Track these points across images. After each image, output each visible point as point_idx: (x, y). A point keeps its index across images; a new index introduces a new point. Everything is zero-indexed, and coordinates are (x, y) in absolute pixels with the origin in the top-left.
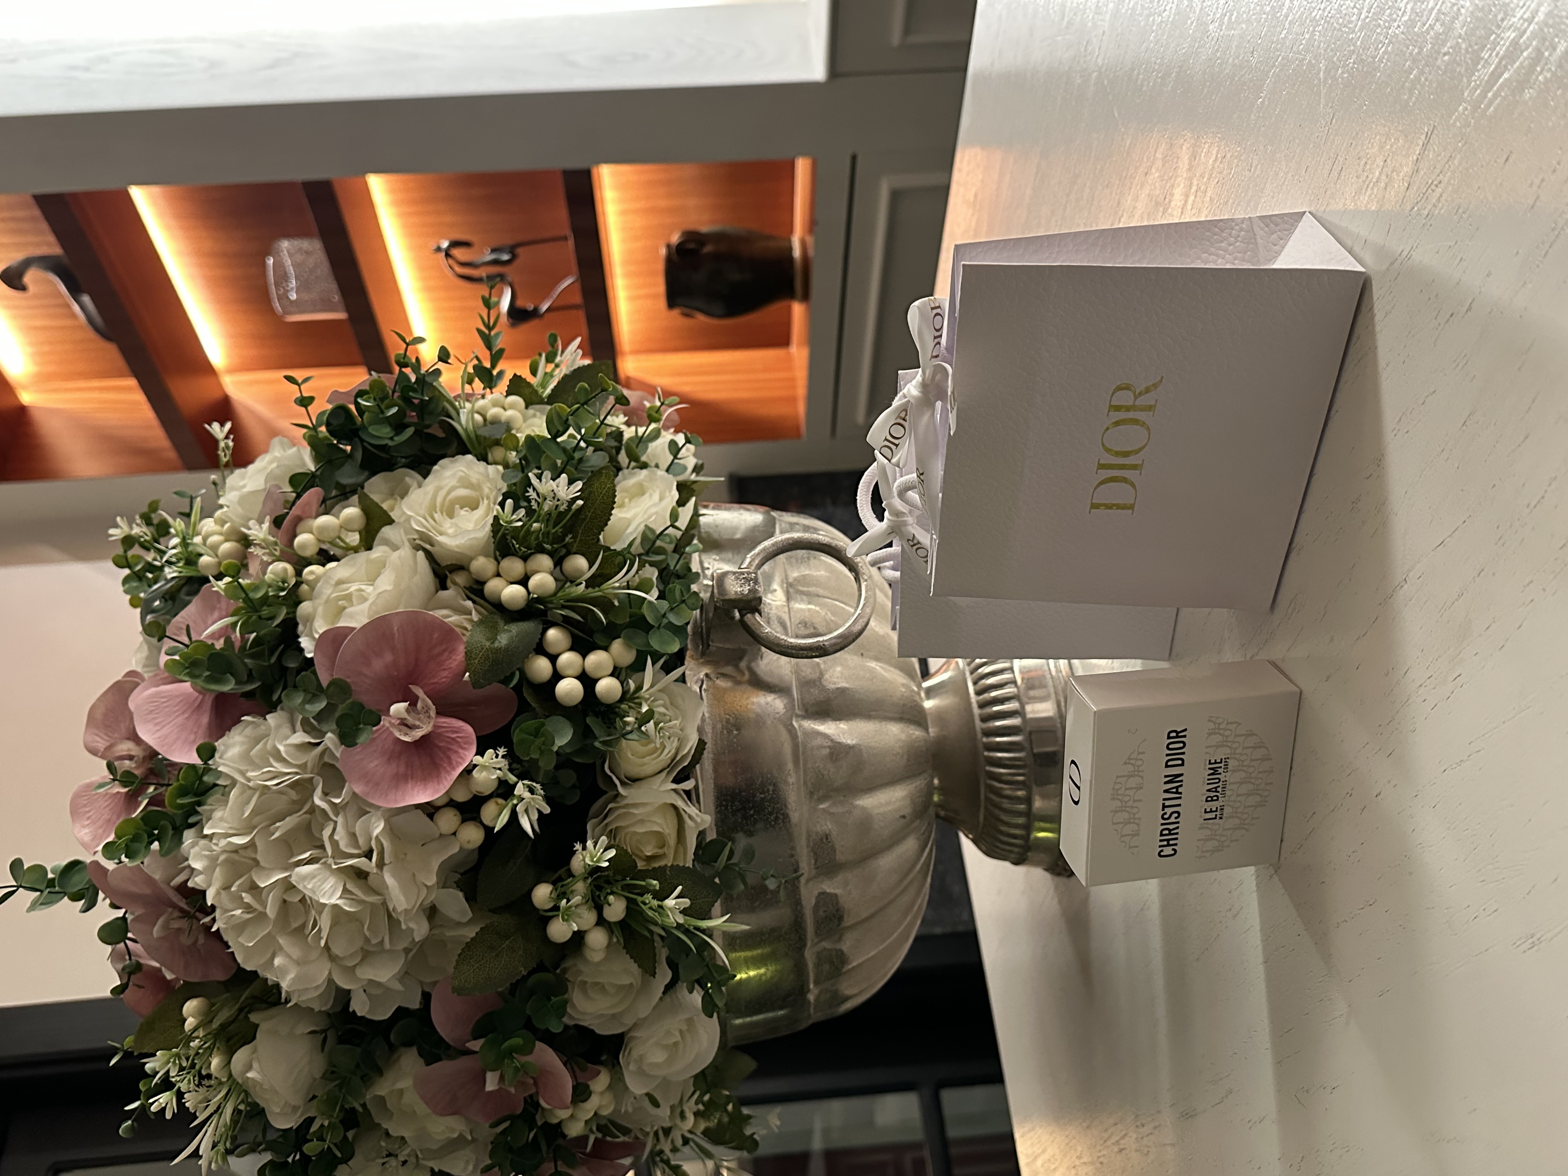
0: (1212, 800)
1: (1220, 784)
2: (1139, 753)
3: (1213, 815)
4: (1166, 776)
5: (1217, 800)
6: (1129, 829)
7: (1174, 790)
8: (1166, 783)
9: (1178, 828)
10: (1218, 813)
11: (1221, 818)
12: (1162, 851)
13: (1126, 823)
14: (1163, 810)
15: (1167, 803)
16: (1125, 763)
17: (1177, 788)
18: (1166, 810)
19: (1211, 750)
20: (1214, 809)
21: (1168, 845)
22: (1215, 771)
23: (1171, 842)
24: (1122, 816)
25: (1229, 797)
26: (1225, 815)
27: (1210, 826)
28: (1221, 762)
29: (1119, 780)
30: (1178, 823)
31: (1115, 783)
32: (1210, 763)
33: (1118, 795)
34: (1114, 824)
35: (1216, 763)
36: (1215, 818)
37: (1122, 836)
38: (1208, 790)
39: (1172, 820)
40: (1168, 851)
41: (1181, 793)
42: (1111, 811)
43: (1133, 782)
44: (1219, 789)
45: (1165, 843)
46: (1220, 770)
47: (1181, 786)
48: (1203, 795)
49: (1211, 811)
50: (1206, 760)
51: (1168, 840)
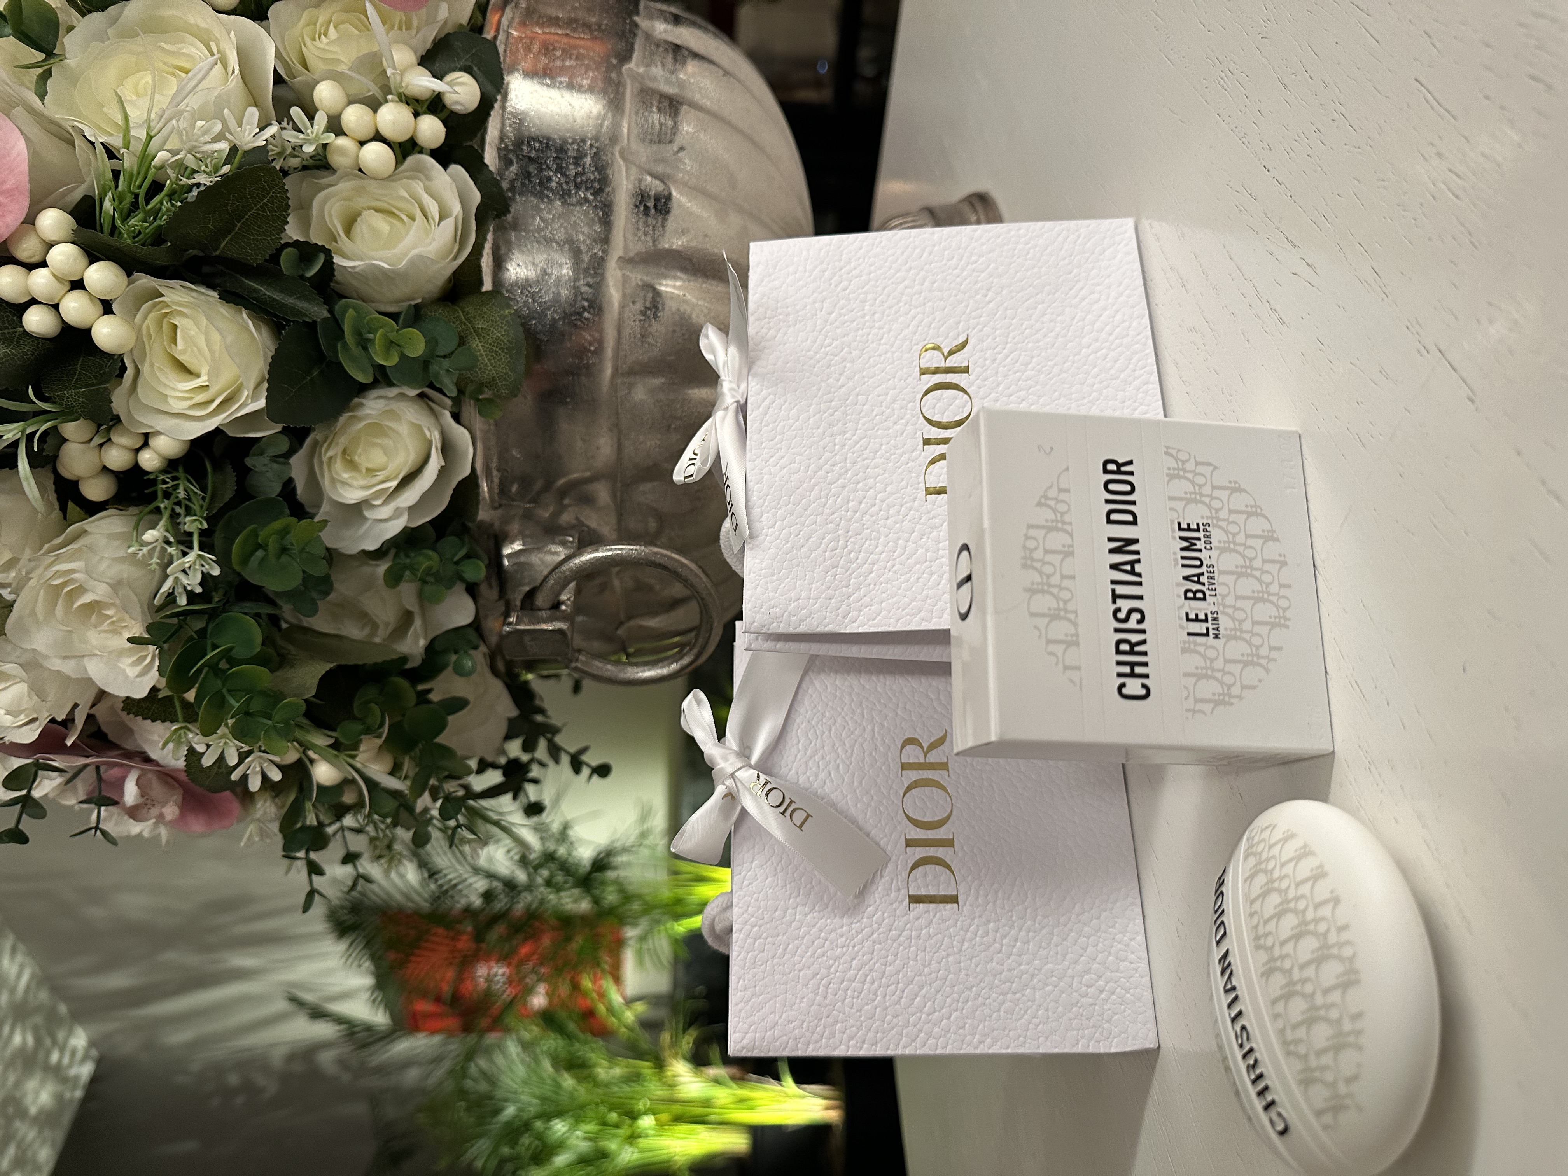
0: (1195, 598)
1: (1204, 569)
2: (1061, 490)
3: (1200, 628)
4: (1110, 540)
5: (1204, 599)
6: (1060, 630)
7: (1128, 568)
8: (1112, 551)
9: (1144, 642)
10: (1209, 625)
11: (1216, 636)
12: (1123, 685)
13: (1054, 617)
14: (1114, 602)
15: (1121, 590)
16: (1039, 504)
17: (1132, 563)
18: (1120, 603)
19: (1178, 506)
20: (1202, 616)
21: (1132, 675)
22: (1190, 545)
23: (1138, 670)
24: (1044, 603)
25: (1224, 597)
26: (1222, 631)
27: (1201, 649)
28: (1198, 530)
30: (1143, 632)
32: (1180, 529)
33: (1033, 560)
34: (1033, 615)
35: (1189, 529)
36: (1207, 634)
37: (1049, 642)
38: (1186, 578)
39: (1132, 624)
40: (1134, 687)
41: (1140, 575)
43: (1056, 540)
44: (1203, 579)
45: (1127, 669)
46: (1200, 545)
47: (1138, 561)
49: (1197, 620)
51: (1132, 665)
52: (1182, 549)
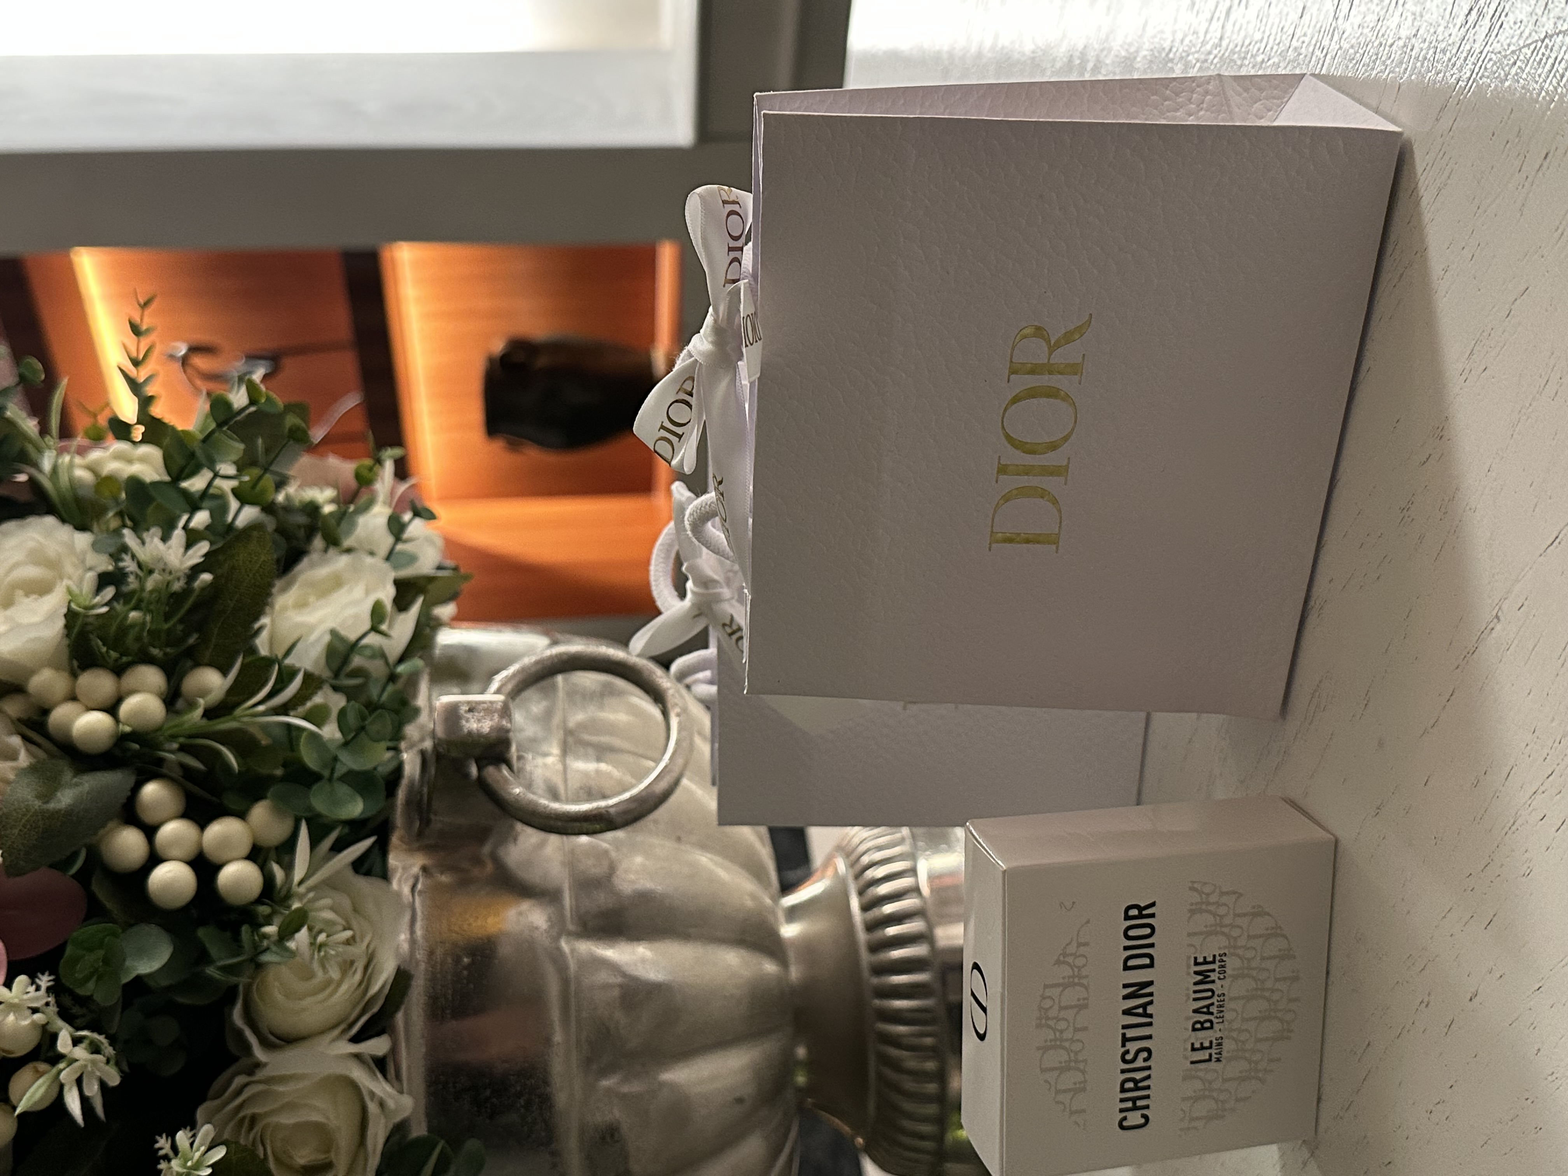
0: (1203, 1028)
1: (1214, 1000)
2: (1080, 945)
3: (1204, 1055)
4: (1125, 986)
5: (1211, 1027)
6: (1069, 1080)
7: (1140, 1010)
8: (1125, 997)
9: (1149, 1077)
10: (1213, 1051)
11: (1218, 1060)
12: (1125, 1118)
13: (1064, 1069)
14: (1123, 1045)
15: (1130, 1033)
16: (1058, 962)
17: (1144, 1006)
18: (1129, 1045)
19: (1196, 940)
20: (1207, 1044)
21: (1135, 1108)
22: (1204, 977)
23: (1139, 1103)
24: (1055, 1058)
25: (1230, 1022)
26: (1224, 1054)
27: (1201, 1074)
28: (1213, 962)
29: (1048, 993)
30: (1149, 1068)
31: (1044, 998)
32: (1196, 964)
33: (1048, 1018)
34: (1043, 1071)
35: (1205, 962)
36: (1210, 1060)
37: (1058, 1092)
38: (1196, 1011)
39: (1140, 1063)
40: (1135, 1118)
41: (1151, 1016)
42: (1038, 1049)
43: (1071, 996)
44: (1214, 1009)
45: (1129, 1104)
46: (1213, 976)
47: (1151, 1003)
48: (1188, 1018)
49: (1202, 1048)
50: (1189, 958)
51: (1134, 1100)
52: (1196, 984)
